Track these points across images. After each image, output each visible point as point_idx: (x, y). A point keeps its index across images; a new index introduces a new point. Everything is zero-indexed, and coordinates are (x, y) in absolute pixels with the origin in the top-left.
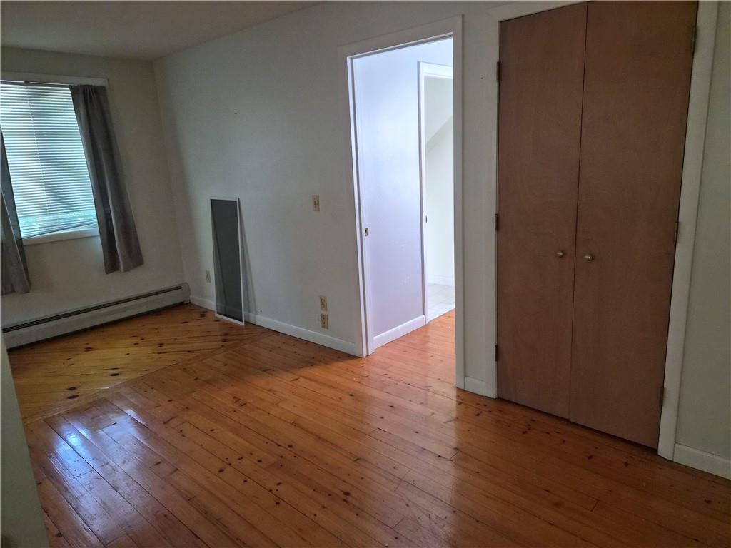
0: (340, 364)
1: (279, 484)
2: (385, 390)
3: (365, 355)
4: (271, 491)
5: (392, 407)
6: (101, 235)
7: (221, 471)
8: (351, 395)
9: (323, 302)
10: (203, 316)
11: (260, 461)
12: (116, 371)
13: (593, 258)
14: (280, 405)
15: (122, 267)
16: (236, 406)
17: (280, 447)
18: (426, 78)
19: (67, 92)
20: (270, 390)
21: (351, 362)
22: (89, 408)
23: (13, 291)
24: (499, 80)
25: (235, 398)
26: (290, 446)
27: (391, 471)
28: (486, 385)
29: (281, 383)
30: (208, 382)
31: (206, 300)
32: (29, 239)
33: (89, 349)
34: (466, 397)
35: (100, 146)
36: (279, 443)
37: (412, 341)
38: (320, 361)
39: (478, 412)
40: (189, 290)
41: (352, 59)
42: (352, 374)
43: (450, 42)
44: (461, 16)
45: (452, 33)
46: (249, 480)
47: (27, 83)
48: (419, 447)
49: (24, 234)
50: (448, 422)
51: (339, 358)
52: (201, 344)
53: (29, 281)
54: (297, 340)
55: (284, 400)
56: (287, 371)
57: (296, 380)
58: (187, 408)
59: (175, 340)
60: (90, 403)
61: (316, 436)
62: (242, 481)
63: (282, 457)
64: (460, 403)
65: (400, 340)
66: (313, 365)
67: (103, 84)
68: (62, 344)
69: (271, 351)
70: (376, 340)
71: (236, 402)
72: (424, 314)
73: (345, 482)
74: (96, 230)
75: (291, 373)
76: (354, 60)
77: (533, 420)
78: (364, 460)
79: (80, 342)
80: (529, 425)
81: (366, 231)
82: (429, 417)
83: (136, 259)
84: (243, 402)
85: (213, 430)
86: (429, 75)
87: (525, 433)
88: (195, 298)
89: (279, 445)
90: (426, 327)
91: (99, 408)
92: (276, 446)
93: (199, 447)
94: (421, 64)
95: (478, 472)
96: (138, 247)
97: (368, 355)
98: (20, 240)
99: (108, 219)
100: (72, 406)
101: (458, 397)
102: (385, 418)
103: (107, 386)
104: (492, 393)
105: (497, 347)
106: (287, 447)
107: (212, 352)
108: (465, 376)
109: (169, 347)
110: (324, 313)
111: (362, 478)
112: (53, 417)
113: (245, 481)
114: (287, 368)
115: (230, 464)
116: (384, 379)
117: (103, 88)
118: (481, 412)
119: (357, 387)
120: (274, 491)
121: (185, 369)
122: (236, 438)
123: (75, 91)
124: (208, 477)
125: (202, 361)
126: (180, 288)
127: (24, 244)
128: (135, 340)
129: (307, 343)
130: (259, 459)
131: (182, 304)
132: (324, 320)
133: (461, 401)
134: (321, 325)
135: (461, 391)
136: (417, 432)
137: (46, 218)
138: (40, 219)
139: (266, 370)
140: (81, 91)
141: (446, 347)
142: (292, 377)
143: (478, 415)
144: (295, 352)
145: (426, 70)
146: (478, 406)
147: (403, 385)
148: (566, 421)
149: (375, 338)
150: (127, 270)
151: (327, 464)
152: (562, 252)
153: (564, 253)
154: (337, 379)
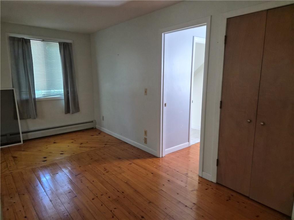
0: (150, 159)
1: (115, 209)
2: (167, 173)
3: (161, 156)
4: (111, 211)
5: (168, 181)
6: (64, 99)
7: (93, 199)
8: (152, 173)
9: (146, 133)
10: (99, 134)
11: (109, 197)
12: (62, 153)
13: (264, 124)
14: (122, 174)
15: (71, 112)
16: (104, 172)
17: (118, 192)
18: (196, 43)
19: (57, 44)
20: (119, 167)
21: (155, 159)
22: (49, 166)
23: (30, 118)
24: (225, 43)
25: (105, 168)
26: (123, 193)
27: (164, 210)
28: (212, 176)
29: (125, 165)
30: (96, 161)
31: (102, 128)
32: (38, 99)
33: (55, 143)
34: (202, 180)
35: (68, 65)
36: (119, 190)
37: (182, 153)
38: (142, 157)
39: (206, 188)
40: (96, 123)
41: (164, 34)
42: (154, 164)
43: (205, 27)
44: (210, 16)
45: (206, 23)
46: (103, 205)
47: (43, 41)
48: (178, 200)
49: (37, 97)
50: (193, 191)
51: (150, 157)
52: (96, 145)
53: (36, 114)
54: (134, 147)
55: (124, 172)
56: (128, 160)
57: (131, 164)
58: (86, 171)
59: (87, 142)
60: (50, 164)
61: (134, 189)
62: (100, 205)
63: (118, 197)
64: (199, 183)
65: (177, 152)
66: (139, 158)
67: (71, 42)
68: (46, 140)
69: (123, 151)
70: (166, 151)
71: (105, 170)
72: (189, 142)
73: (143, 212)
74: (63, 97)
75: (129, 161)
76: (165, 34)
77: (232, 195)
78: (153, 203)
79: (52, 140)
80: (230, 197)
81: (165, 105)
82: (184, 187)
83: (77, 109)
84: (108, 171)
85: (93, 181)
86: (197, 42)
87: (227, 200)
88: (97, 127)
89: (118, 191)
90: (189, 148)
91: (52, 166)
92: (117, 192)
93: (87, 188)
94: (195, 37)
95: (203, 216)
96: (78, 105)
97: (162, 157)
98: (35, 99)
99: (68, 93)
100: (44, 165)
101: (199, 180)
102: (165, 185)
103: (58, 158)
104: (214, 180)
105: (218, 160)
106: (121, 192)
107: (100, 149)
108: (203, 171)
109: (85, 145)
110: (146, 137)
111: (151, 211)
112: (36, 168)
113: (102, 205)
114: (128, 159)
115: (97, 197)
116: (167, 168)
117: (71, 44)
118: (208, 188)
119: (155, 170)
120: (113, 211)
121: (88, 154)
122: (102, 186)
123: (60, 44)
124: (88, 201)
125: (95, 152)
126: (92, 122)
127: (36, 100)
128: (72, 141)
129: (138, 149)
130: (109, 196)
131: (93, 128)
132: (146, 140)
133: (200, 182)
134: (144, 142)
135: (200, 177)
136: (178, 194)
137: (46, 91)
138: (43, 91)
139: (120, 159)
140: (63, 44)
141: (196, 157)
142: (130, 162)
143: (206, 189)
144: (132, 152)
145: (196, 40)
146: (207, 185)
147: (175, 172)
148: (248, 198)
149: (166, 150)
150: (72, 113)
151: (137, 202)
152: (250, 120)
153: (251, 121)
154: (148, 166)
